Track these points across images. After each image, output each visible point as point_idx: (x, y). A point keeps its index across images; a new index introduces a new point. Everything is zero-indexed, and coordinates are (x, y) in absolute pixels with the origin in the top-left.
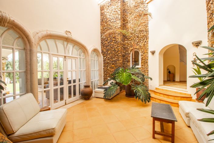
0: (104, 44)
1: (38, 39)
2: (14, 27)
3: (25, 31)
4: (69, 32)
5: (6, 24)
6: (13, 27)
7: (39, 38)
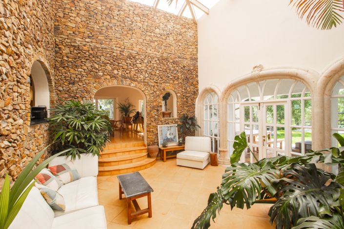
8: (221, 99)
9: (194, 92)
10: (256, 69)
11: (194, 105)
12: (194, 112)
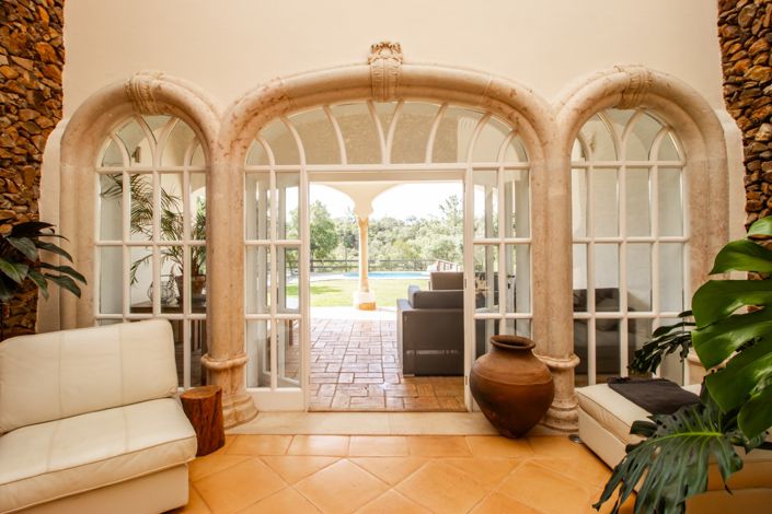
0: (742, 22)
1: (232, 122)
2: (170, 107)
3: (190, 109)
4: (385, 46)
5: (149, 105)
6: (167, 108)
7: (236, 118)
8: (226, 145)
9: (38, 93)
10: (385, 52)
11: (33, 160)
12: (35, 200)
